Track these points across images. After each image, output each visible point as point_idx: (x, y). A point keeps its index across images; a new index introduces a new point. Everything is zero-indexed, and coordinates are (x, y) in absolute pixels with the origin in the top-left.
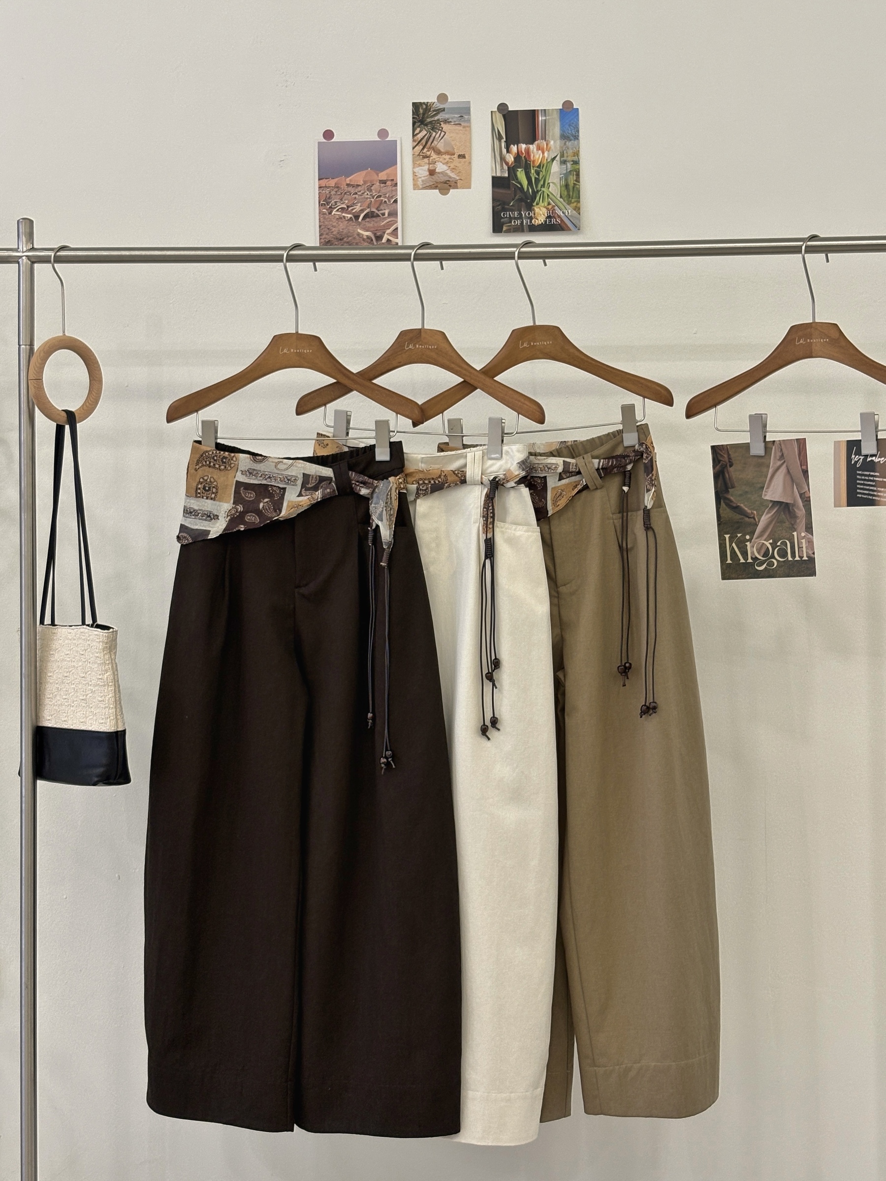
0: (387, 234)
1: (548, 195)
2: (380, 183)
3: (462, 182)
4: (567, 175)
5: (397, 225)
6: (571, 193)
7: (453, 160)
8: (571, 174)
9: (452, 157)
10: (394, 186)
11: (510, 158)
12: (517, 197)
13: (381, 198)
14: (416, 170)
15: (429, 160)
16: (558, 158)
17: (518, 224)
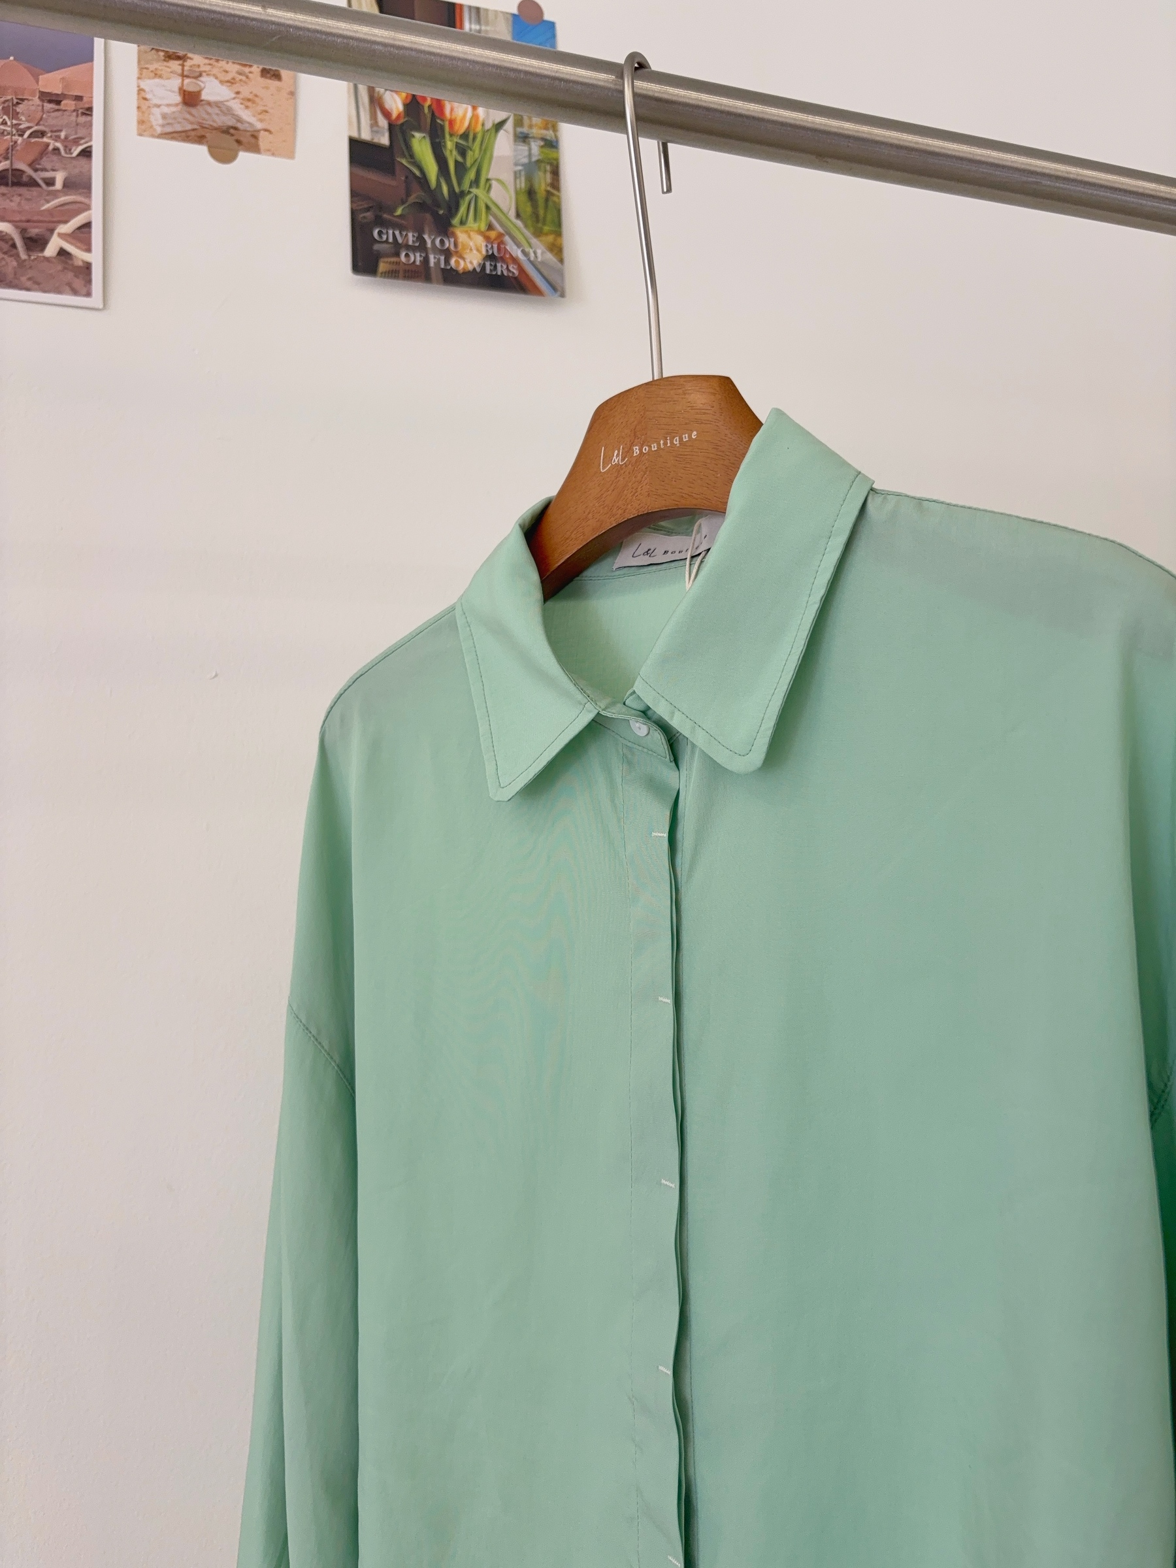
0: (60, 235)
1: (488, 208)
2: (39, 97)
3: (271, 135)
4: (531, 168)
5: (90, 216)
6: (541, 212)
7: (247, 77)
8: (539, 169)
9: (247, 70)
10: (83, 114)
11: (395, 103)
12: (412, 199)
13: (45, 140)
14: (146, 84)
15: (183, 66)
16: (509, 126)
17: (414, 261)
